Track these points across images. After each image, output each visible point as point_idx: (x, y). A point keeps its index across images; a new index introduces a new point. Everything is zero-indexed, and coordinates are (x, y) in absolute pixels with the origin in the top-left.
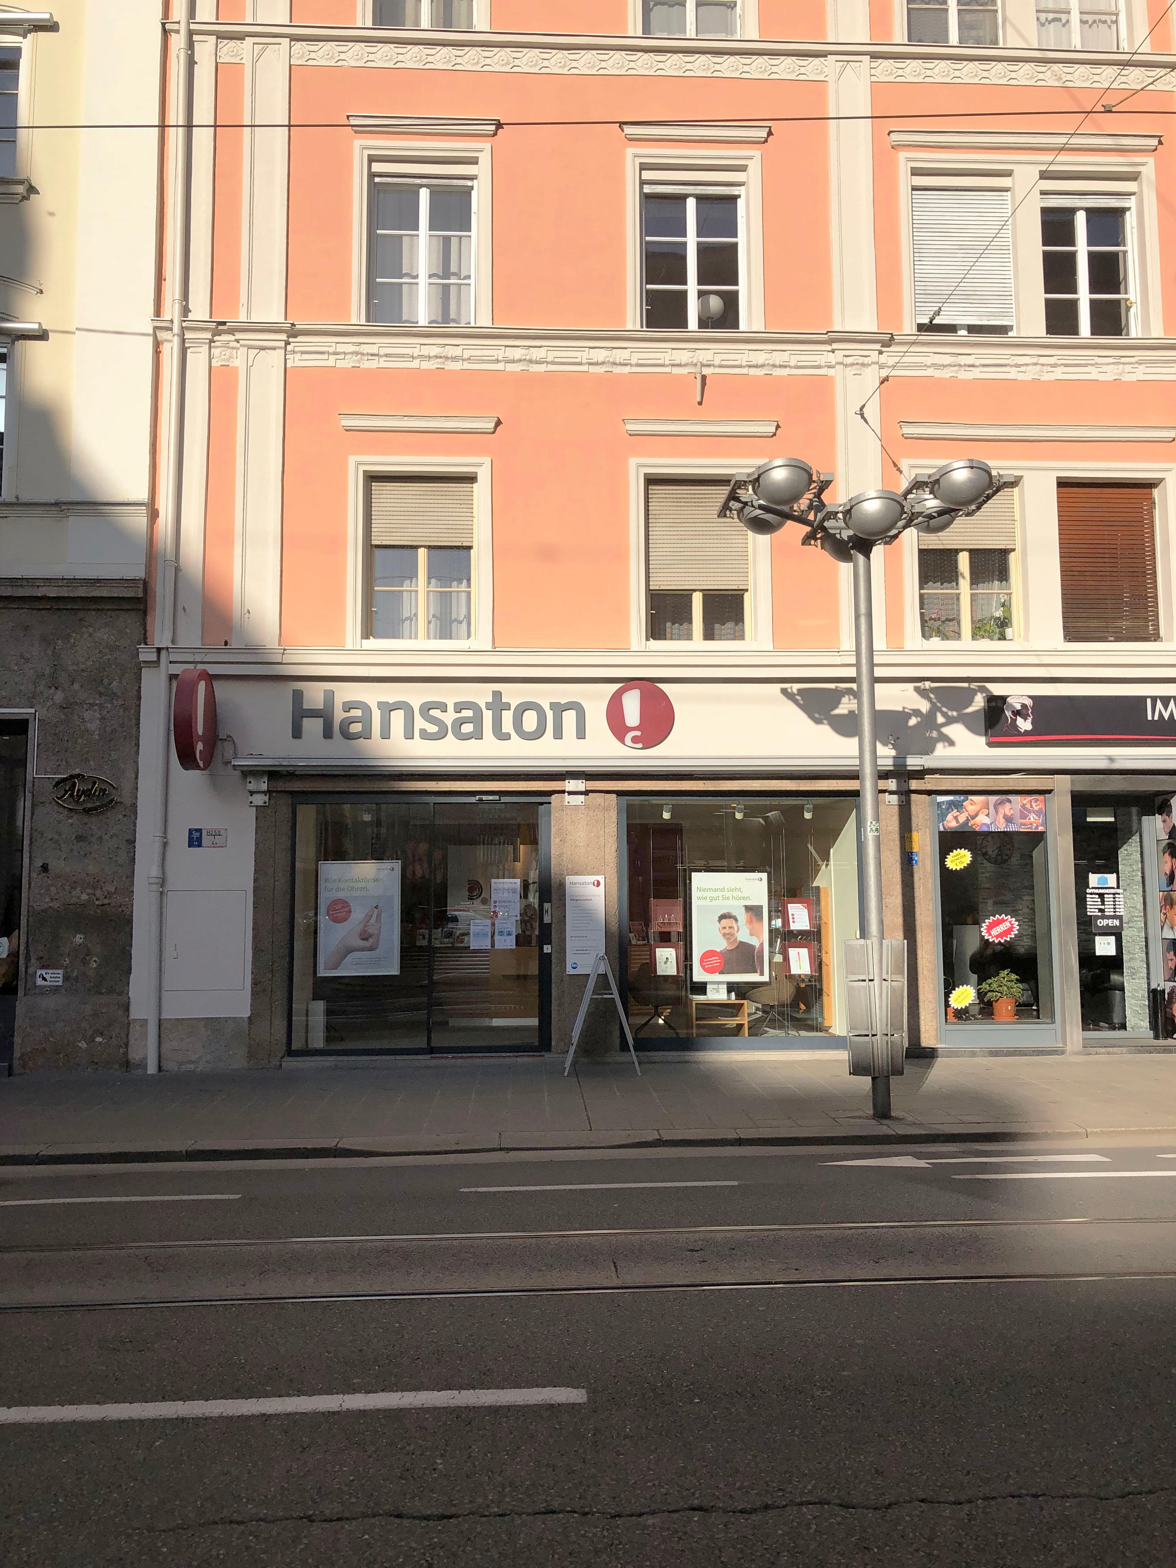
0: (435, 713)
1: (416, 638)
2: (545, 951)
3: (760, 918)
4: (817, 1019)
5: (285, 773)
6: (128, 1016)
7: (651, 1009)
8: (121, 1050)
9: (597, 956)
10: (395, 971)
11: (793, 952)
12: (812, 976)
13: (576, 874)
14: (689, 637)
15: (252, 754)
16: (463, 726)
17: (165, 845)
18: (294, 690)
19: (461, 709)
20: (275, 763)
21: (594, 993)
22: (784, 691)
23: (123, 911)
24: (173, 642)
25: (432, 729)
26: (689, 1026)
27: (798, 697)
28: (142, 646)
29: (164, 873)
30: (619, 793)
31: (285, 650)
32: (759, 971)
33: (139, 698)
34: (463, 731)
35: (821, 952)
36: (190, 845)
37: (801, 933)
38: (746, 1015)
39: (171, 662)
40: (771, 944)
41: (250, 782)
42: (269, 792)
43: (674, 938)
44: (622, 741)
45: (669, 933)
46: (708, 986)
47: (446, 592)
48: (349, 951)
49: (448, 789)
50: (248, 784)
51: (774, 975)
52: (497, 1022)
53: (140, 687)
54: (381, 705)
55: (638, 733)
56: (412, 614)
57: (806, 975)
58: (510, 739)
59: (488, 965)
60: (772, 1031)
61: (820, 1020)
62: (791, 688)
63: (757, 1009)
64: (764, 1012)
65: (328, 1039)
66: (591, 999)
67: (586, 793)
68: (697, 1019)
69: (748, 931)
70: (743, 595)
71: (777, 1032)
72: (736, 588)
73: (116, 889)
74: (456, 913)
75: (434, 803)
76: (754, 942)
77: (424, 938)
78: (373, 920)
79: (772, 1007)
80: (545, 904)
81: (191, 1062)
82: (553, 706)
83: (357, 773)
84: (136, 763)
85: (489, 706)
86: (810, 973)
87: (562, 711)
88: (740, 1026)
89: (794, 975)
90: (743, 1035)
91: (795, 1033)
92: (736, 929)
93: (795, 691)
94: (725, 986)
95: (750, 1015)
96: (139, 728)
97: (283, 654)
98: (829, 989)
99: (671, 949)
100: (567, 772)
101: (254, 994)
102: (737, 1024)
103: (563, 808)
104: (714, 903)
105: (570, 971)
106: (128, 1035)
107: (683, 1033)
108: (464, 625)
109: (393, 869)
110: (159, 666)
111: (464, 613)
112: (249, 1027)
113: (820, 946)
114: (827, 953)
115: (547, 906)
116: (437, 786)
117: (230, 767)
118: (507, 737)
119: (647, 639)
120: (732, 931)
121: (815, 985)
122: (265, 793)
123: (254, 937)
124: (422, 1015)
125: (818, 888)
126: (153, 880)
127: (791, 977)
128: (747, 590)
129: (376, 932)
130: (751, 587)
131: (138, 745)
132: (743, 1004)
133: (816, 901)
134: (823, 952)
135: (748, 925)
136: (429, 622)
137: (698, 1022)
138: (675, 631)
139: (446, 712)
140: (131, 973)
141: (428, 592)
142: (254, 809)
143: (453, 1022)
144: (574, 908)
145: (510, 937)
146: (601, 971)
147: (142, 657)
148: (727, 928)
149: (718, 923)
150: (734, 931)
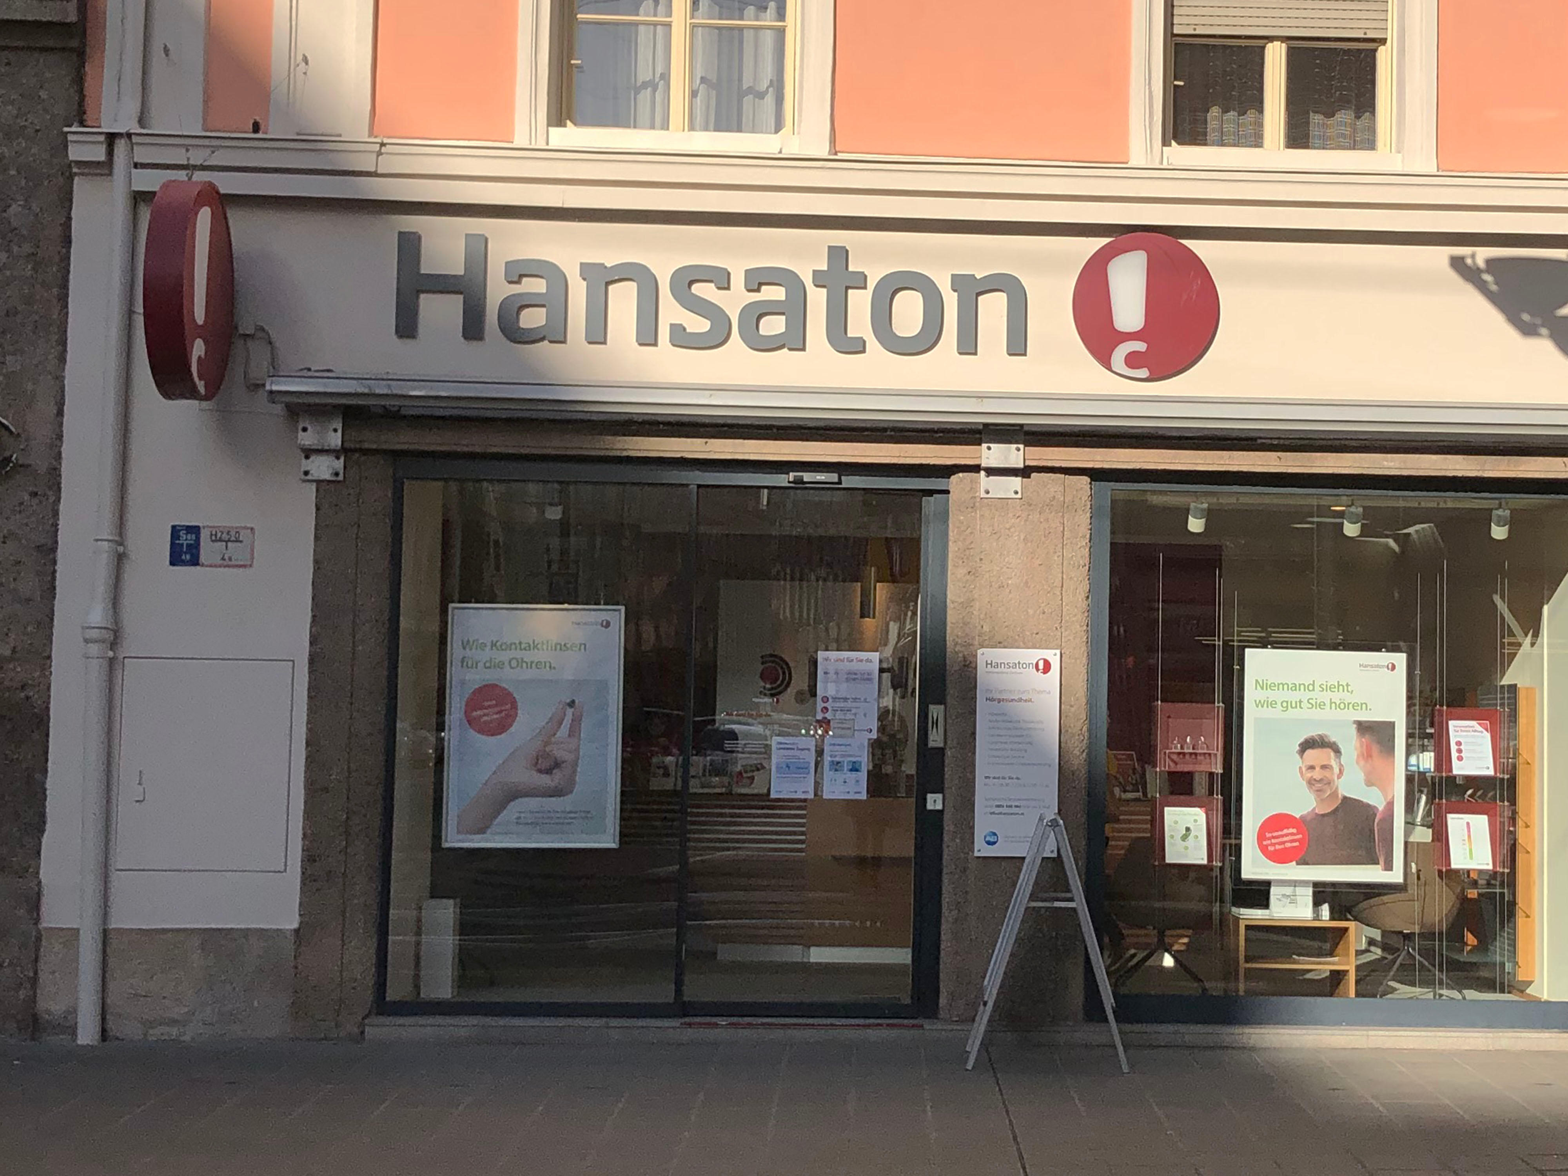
0: (704, 291)
1: (665, 126)
2: (930, 806)
3: (1389, 748)
4: (1503, 965)
5: (380, 411)
6: (37, 921)
7: (1150, 935)
8: (22, 994)
9: (1041, 819)
10: (608, 841)
11: (1456, 822)
12: (1494, 874)
13: (1000, 644)
14: (1256, 140)
15: (309, 370)
16: (763, 321)
17: (120, 559)
18: (400, 233)
19: (760, 284)
20: (360, 390)
21: (1033, 897)
22: (1457, 263)
23: (28, 698)
24: (141, 122)
25: (699, 325)
26: (1230, 972)
27: (1487, 277)
28: (73, 129)
29: (116, 623)
30: (1096, 475)
31: (383, 145)
32: (1382, 861)
33: (67, 241)
34: (762, 332)
35: (1514, 825)
36: (175, 560)
37: (1471, 781)
38: (1352, 953)
39: (136, 166)
40: (1410, 807)
41: (305, 430)
42: (344, 451)
43: (1200, 786)
44: (1105, 361)
45: (1190, 775)
46: (1273, 890)
47: (731, 28)
48: (514, 794)
49: (729, 457)
50: (301, 433)
51: (1414, 870)
52: (819, 955)
53: (69, 219)
54: (588, 270)
55: (1140, 346)
56: (658, 75)
57: (1480, 872)
58: (864, 351)
59: (802, 833)
60: (1404, 990)
61: (1508, 967)
62: (1473, 256)
63: (1371, 942)
64: (1385, 947)
65: (463, 981)
66: (1027, 909)
67: (1025, 472)
68: (1247, 960)
69: (1361, 776)
70: (1375, 50)
71: (1417, 990)
72: (1360, 35)
73: (14, 650)
74: (733, 726)
75: (699, 486)
76: (1374, 798)
77: (667, 774)
78: (563, 731)
79: (1408, 937)
80: (931, 707)
81: (174, 1022)
82: (959, 282)
83: (534, 415)
84: (60, 379)
85: (820, 280)
86: (1490, 867)
87: (979, 294)
88: (1337, 977)
89: (1457, 871)
90: (1346, 995)
91: (1455, 994)
92: (1336, 770)
93: (1481, 263)
94: (1310, 891)
95: (1359, 953)
96: (66, 306)
97: (379, 154)
98: (1529, 903)
99: (1197, 810)
100: (986, 425)
101: (307, 879)
102: (1331, 971)
103: (973, 504)
104: (1292, 713)
105: (981, 849)
106: (36, 960)
107: (1215, 987)
108: (770, 100)
109: (608, 625)
110: (110, 174)
111: (769, 78)
112: (296, 950)
113: (1514, 812)
114: (1527, 826)
115: (936, 711)
116: (708, 448)
117: (262, 396)
118: (858, 347)
119: (1165, 143)
120: (1327, 773)
121: (1502, 895)
122: (336, 453)
123: (310, 760)
124: (667, 937)
125: (1513, 688)
126: (94, 634)
127: (1450, 876)
128: (1383, 41)
129: (568, 757)
130: (1392, 35)
131: (63, 342)
132: (1346, 930)
133: (1509, 716)
134: (1520, 823)
135: (1362, 763)
136: (694, 94)
137: (1248, 965)
138: (1228, 127)
139: (728, 288)
140: (43, 831)
141: (694, 26)
142: (314, 487)
143: (726, 953)
144: (994, 718)
145: (854, 775)
146: (1050, 851)
147: (75, 153)
148: (1318, 769)
149: (1298, 757)
150: (1333, 774)
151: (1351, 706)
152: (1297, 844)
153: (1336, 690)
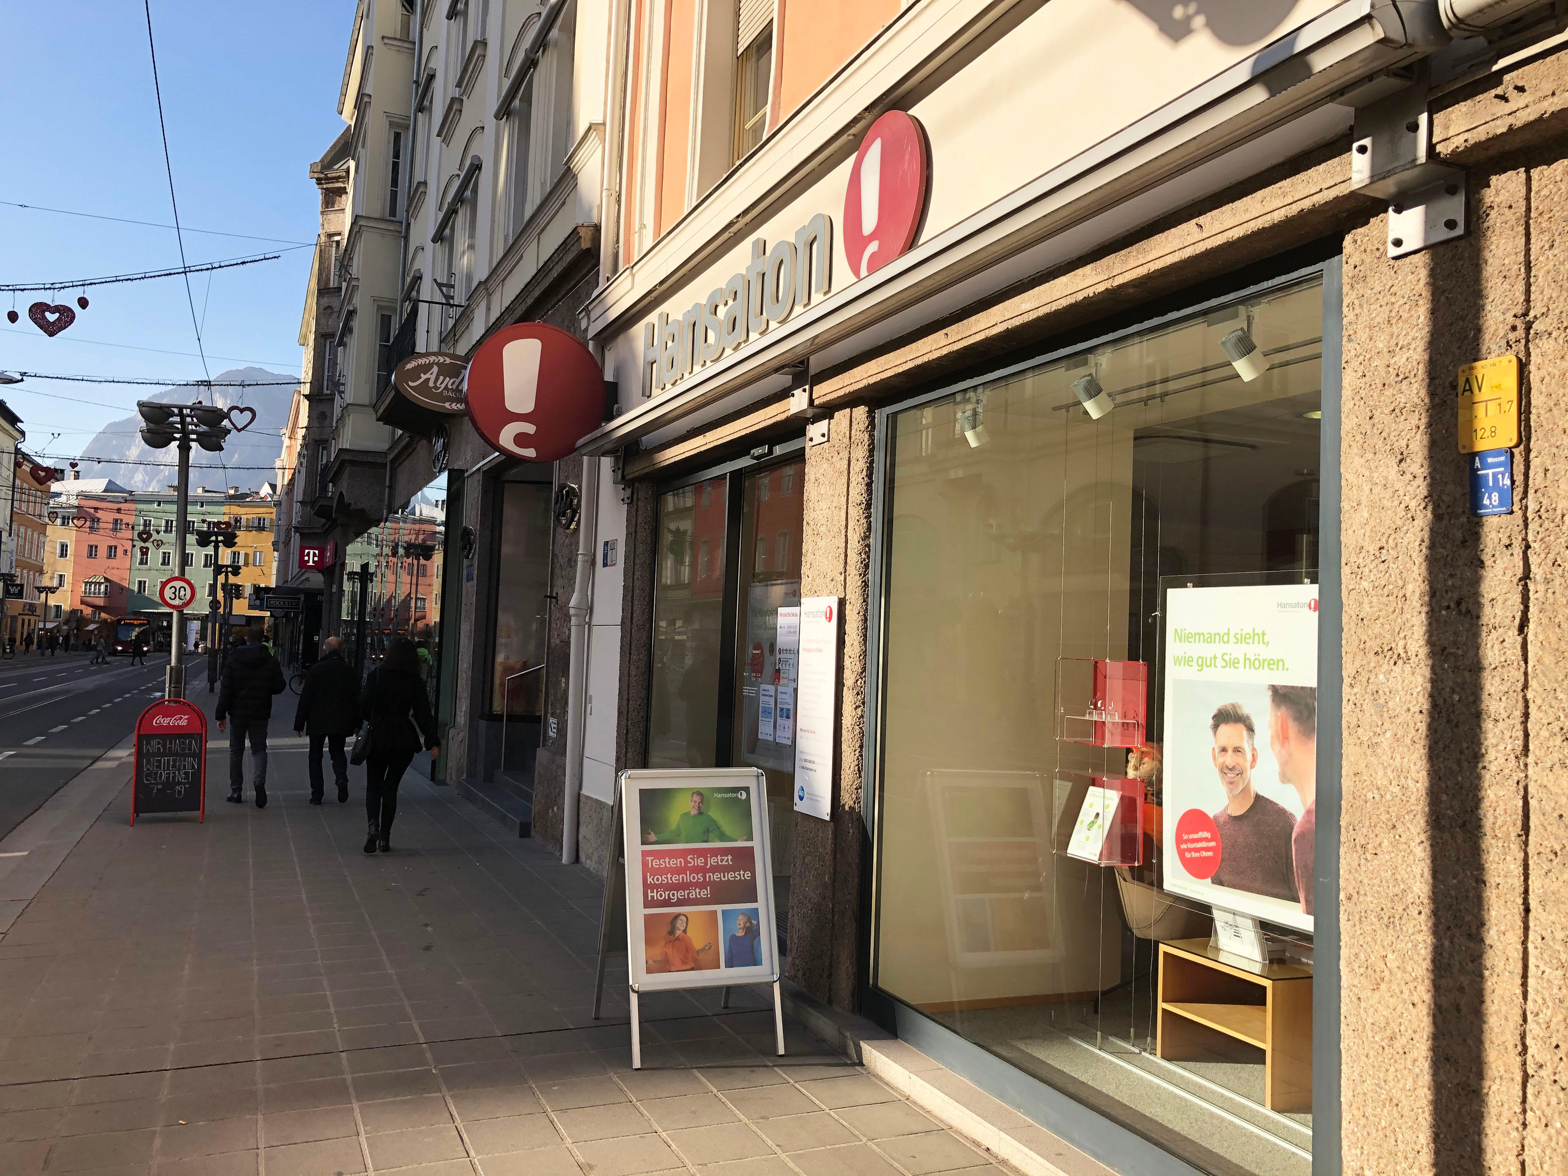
3: (1309, 728)
13: (816, 594)
17: (592, 565)
19: (735, 293)
30: (871, 401)
32: (1302, 899)
36: (603, 563)
44: (858, 272)
55: (875, 246)
69: (1276, 766)
76: (1291, 801)
82: (799, 238)
87: (811, 243)
99: (1111, 792)
104: (1207, 674)
105: (798, 804)
120: (1239, 759)
126: (572, 611)
144: (805, 668)
145: (788, 722)
148: (1230, 751)
149: (1211, 732)
150: (1246, 760)
151: (1266, 663)
152: (1210, 854)
153: (1251, 641)
